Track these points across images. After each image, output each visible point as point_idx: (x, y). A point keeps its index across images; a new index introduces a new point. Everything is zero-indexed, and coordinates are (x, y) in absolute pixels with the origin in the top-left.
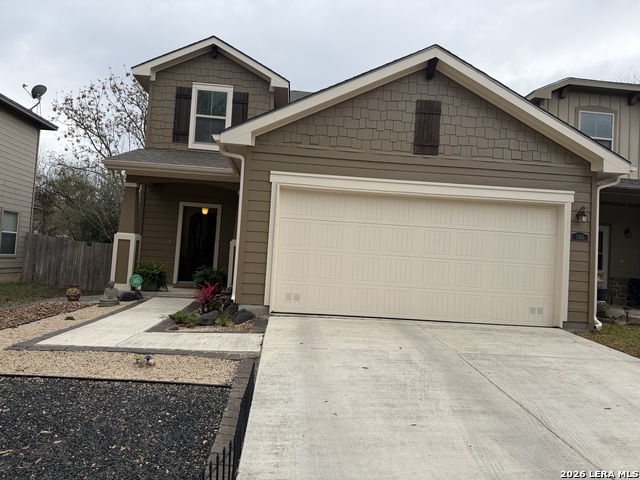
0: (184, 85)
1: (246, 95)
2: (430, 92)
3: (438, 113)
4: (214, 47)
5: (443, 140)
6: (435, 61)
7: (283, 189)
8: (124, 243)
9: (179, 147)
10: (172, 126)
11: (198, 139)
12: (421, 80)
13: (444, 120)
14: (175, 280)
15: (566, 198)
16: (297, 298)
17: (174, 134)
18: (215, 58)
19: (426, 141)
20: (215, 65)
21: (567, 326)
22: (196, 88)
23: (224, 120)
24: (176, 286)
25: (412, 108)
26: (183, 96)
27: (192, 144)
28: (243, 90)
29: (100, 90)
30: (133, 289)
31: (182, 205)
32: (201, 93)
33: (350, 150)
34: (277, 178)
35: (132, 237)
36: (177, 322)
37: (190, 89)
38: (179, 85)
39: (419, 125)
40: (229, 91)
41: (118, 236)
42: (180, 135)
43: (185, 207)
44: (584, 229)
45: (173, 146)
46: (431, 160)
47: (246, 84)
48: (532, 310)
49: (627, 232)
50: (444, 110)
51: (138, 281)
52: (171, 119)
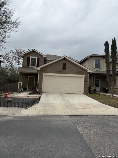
0: (29, 57)
1: (39, 58)
2: (65, 62)
3: (66, 65)
4: (34, 51)
5: (66, 68)
6: (65, 58)
7: (44, 75)
8: (20, 83)
9: (28, 67)
12: (63, 60)
13: (67, 65)
14: (27, 89)
15: (84, 76)
16: (47, 90)
19: (64, 68)
20: (34, 53)
21: (84, 94)
22: (31, 57)
23: (35, 63)
24: (28, 90)
25: (62, 64)
26: (29, 59)
27: (30, 67)
29: (10, 53)
30: (22, 90)
32: (31, 58)
33: (54, 70)
34: (44, 74)
35: (21, 82)
36: (30, 94)
39: (63, 66)
40: (36, 58)
41: (19, 82)
42: (28, 65)
43: (29, 77)
44: (86, 80)
45: (27, 67)
46: (65, 71)
47: (39, 56)
48: (79, 92)
49: (103, 80)
50: (66, 64)
51: (22, 89)
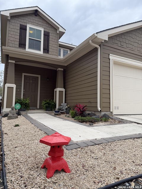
0: (23, 24)
1: (49, 33)
8: (10, 89)
10: (18, 40)
11: (30, 48)
17: (19, 44)
18: (36, 15)
20: (36, 19)
22: (29, 26)
23: (40, 41)
26: (23, 29)
27: (27, 49)
28: (47, 31)
31: (23, 74)
32: (30, 28)
33: (132, 49)
35: (14, 86)
37: (26, 26)
38: (21, 23)
40: (42, 30)
42: (22, 44)
47: (48, 28)
52: (18, 37)
